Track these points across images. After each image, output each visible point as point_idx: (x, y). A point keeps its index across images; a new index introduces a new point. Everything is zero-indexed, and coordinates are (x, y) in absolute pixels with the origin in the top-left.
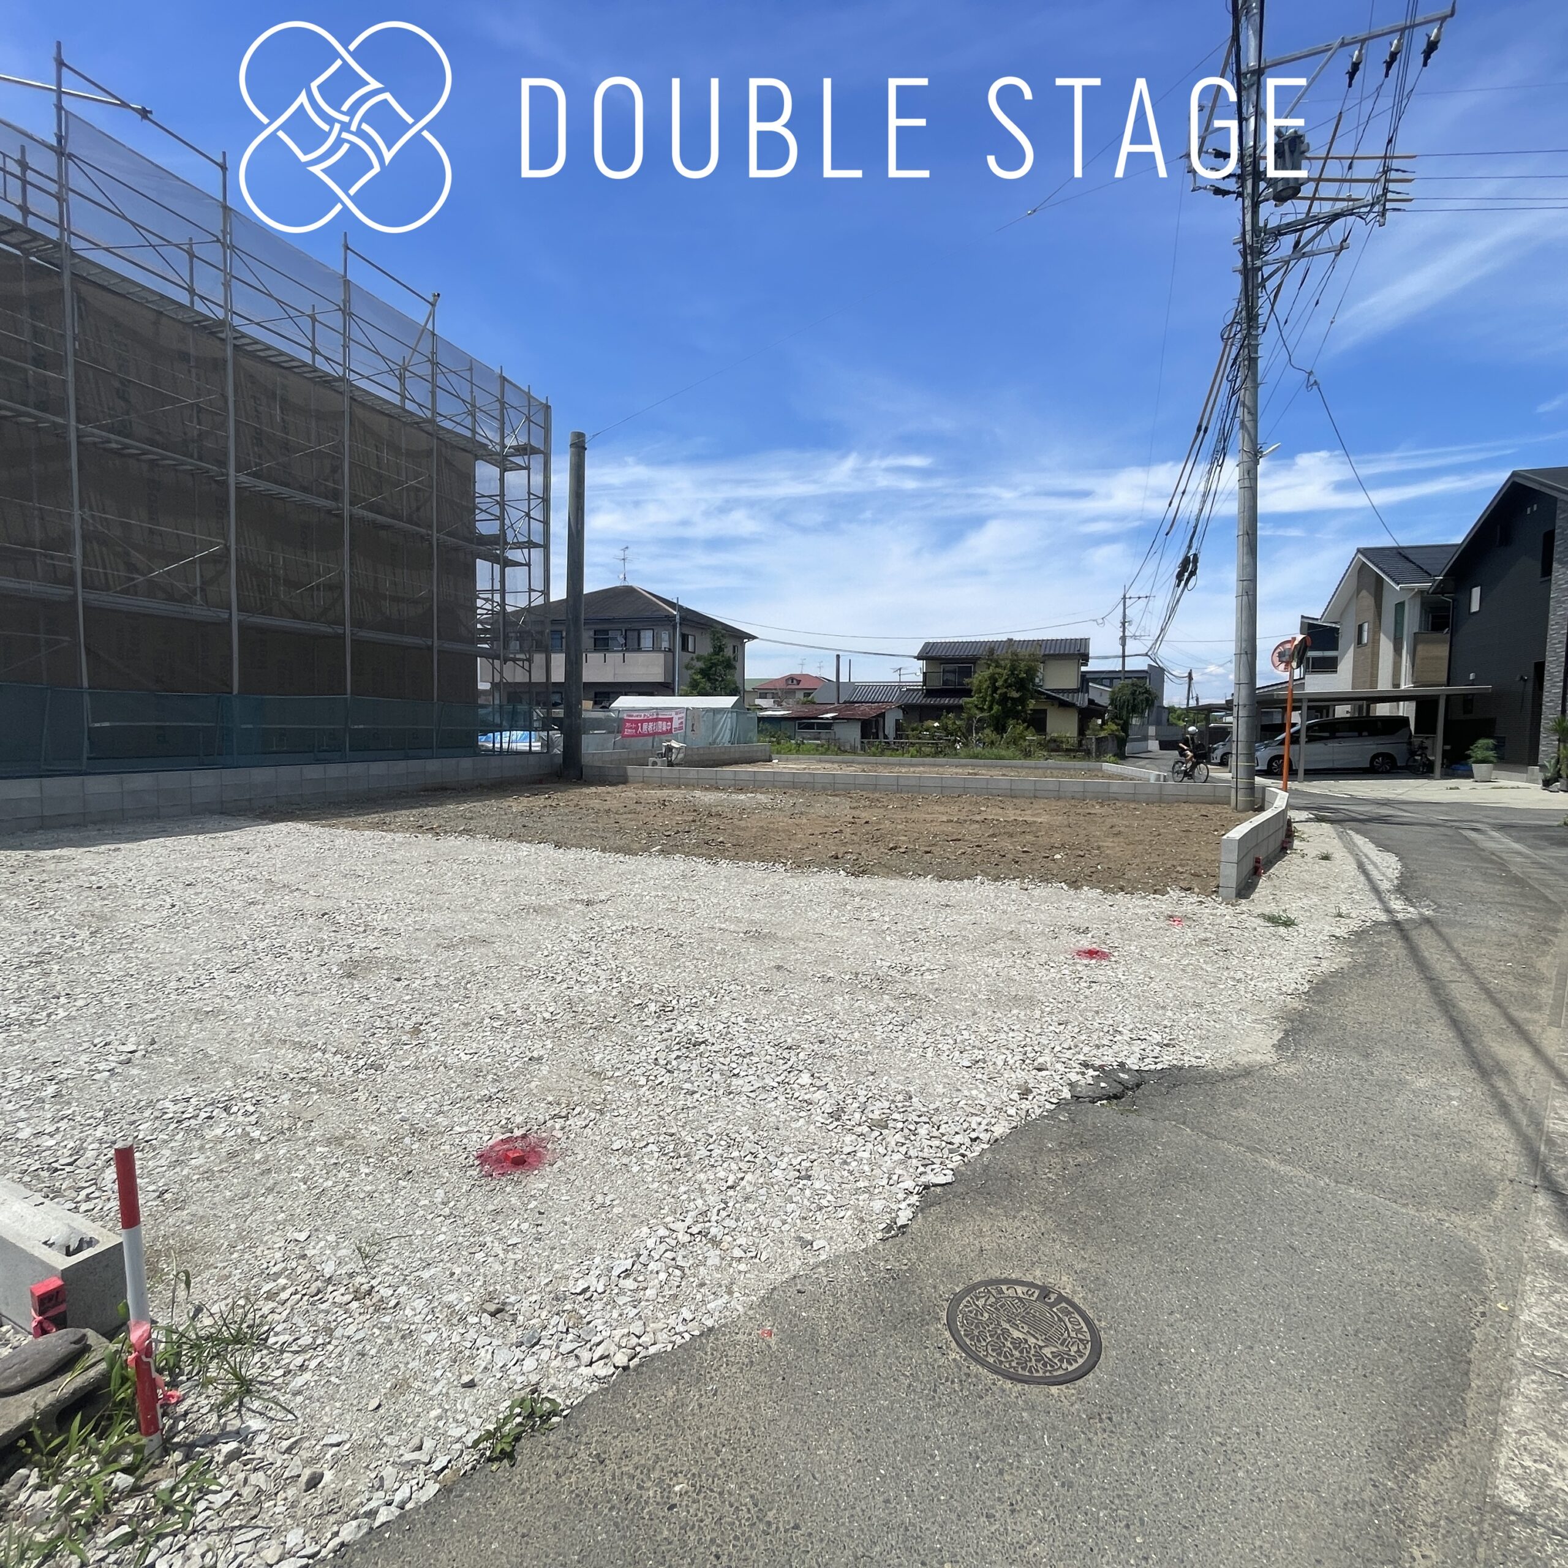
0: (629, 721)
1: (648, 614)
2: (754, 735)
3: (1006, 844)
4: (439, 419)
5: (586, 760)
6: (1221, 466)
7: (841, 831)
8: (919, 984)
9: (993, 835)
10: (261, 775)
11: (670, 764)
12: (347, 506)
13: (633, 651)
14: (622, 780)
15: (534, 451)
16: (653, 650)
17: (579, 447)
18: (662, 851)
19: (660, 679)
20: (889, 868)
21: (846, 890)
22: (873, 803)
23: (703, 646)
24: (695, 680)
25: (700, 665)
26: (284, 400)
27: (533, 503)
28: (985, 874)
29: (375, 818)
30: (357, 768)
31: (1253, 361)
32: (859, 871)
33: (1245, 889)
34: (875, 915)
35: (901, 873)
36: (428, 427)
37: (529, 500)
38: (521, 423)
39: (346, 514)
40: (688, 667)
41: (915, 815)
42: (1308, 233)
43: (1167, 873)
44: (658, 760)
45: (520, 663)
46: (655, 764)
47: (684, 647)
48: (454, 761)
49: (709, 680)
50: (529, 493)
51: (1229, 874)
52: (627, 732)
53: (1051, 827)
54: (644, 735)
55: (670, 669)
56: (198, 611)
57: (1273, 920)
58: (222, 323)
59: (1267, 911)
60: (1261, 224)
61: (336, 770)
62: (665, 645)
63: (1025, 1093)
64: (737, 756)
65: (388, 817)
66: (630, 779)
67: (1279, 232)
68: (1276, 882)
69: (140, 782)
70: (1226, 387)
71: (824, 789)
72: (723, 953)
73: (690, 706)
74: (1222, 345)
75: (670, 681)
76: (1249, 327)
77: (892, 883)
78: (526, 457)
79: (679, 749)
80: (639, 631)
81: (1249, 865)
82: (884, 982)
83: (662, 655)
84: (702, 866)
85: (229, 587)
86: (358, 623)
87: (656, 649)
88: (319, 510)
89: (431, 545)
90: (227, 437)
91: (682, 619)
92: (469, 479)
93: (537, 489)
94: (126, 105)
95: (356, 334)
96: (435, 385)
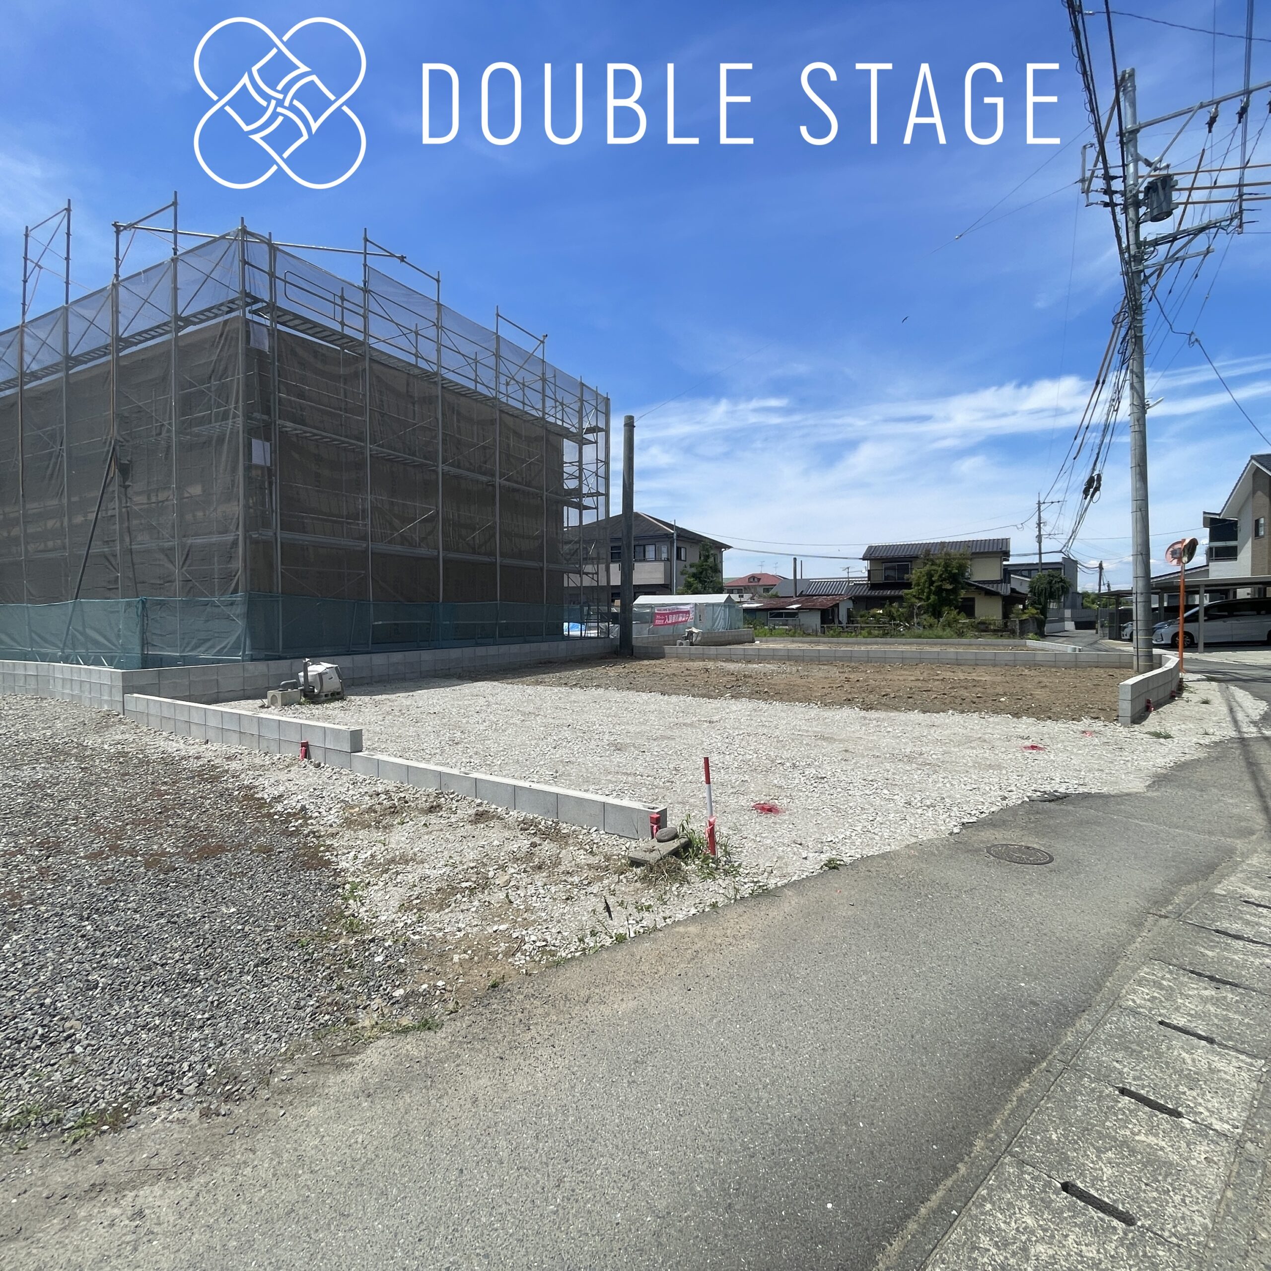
0: (658, 614)
1: (651, 533)
2: (741, 624)
3: (965, 693)
4: (547, 416)
5: (634, 643)
6: (1117, 410)
7: (842, 686)
8: (930, 760)
9: (953, 688)
10: (455, 653)
11: (692, 644)
12: (498, 480)
13: (640, 561)
14: (660, 655)
15: (601, 430)
16: (656, 560)
17: (630, 425)
18: (733, 697)
19: (661, 581)
20: (888, 706)
21: (865, 718)
22: (854, 670)
23: (692, 556)
24: (689, 582)
25: (694, 570)
26: (459, 414)
27: (600, 464)
28: (955, 709)
30: (504, 649)
31: (1138, 340)
32: (868, 708)
33: (1138, 718)
34: (889, 729)
35: (897, 709)
36: (540, 423)
37: (597, 463)
38: (592, 413)
39: (497, 484)
40: (682, 573)
41: (889, 677)
42: (1178, 244)
43: (1081, 708)
44: (684, 642)
46: (681, 644)
47: (679, 557)
48: (555, 643)
49: (700, 582)
50: (597, 459)
51: (1125, 708)
52: (658, 622)
53: (994, 683)
54: (670, 624)
55: (669, 574)
56: (423, 551)
57: (1158, 735)
58: (436, 374)
59: (1153, 730)
60: (1142, 239)
61: (492, 650)
62: (664, 556)
65: (540, 677)
66: (667, 655)
67: (1156, 243)
68: (1163, 716)
69: (397, 657)
70: (1117, 358)
71: (811, 660)
72: (807, 744)
73: (697, 602)
74: (1113, 327)
75: (668, 583)
76: (1134, 319)
77: (892, 714)
78: (595, 434)
79: (698, 633)
80: (644, 546)
81: (1142, 705)
82: (910, 759)
83: (663, 563)
84: (762, 705)
85: (438, 536)
86: (502, 554)
87: (657, 559)
88: (482, 483)
89: (542, 499)
90: (438, 444)
91: (678, 536)
92: (560, 453)
93: (602, 457)
94: (392, 255)
95: (502, 369)
96: (544, 395)
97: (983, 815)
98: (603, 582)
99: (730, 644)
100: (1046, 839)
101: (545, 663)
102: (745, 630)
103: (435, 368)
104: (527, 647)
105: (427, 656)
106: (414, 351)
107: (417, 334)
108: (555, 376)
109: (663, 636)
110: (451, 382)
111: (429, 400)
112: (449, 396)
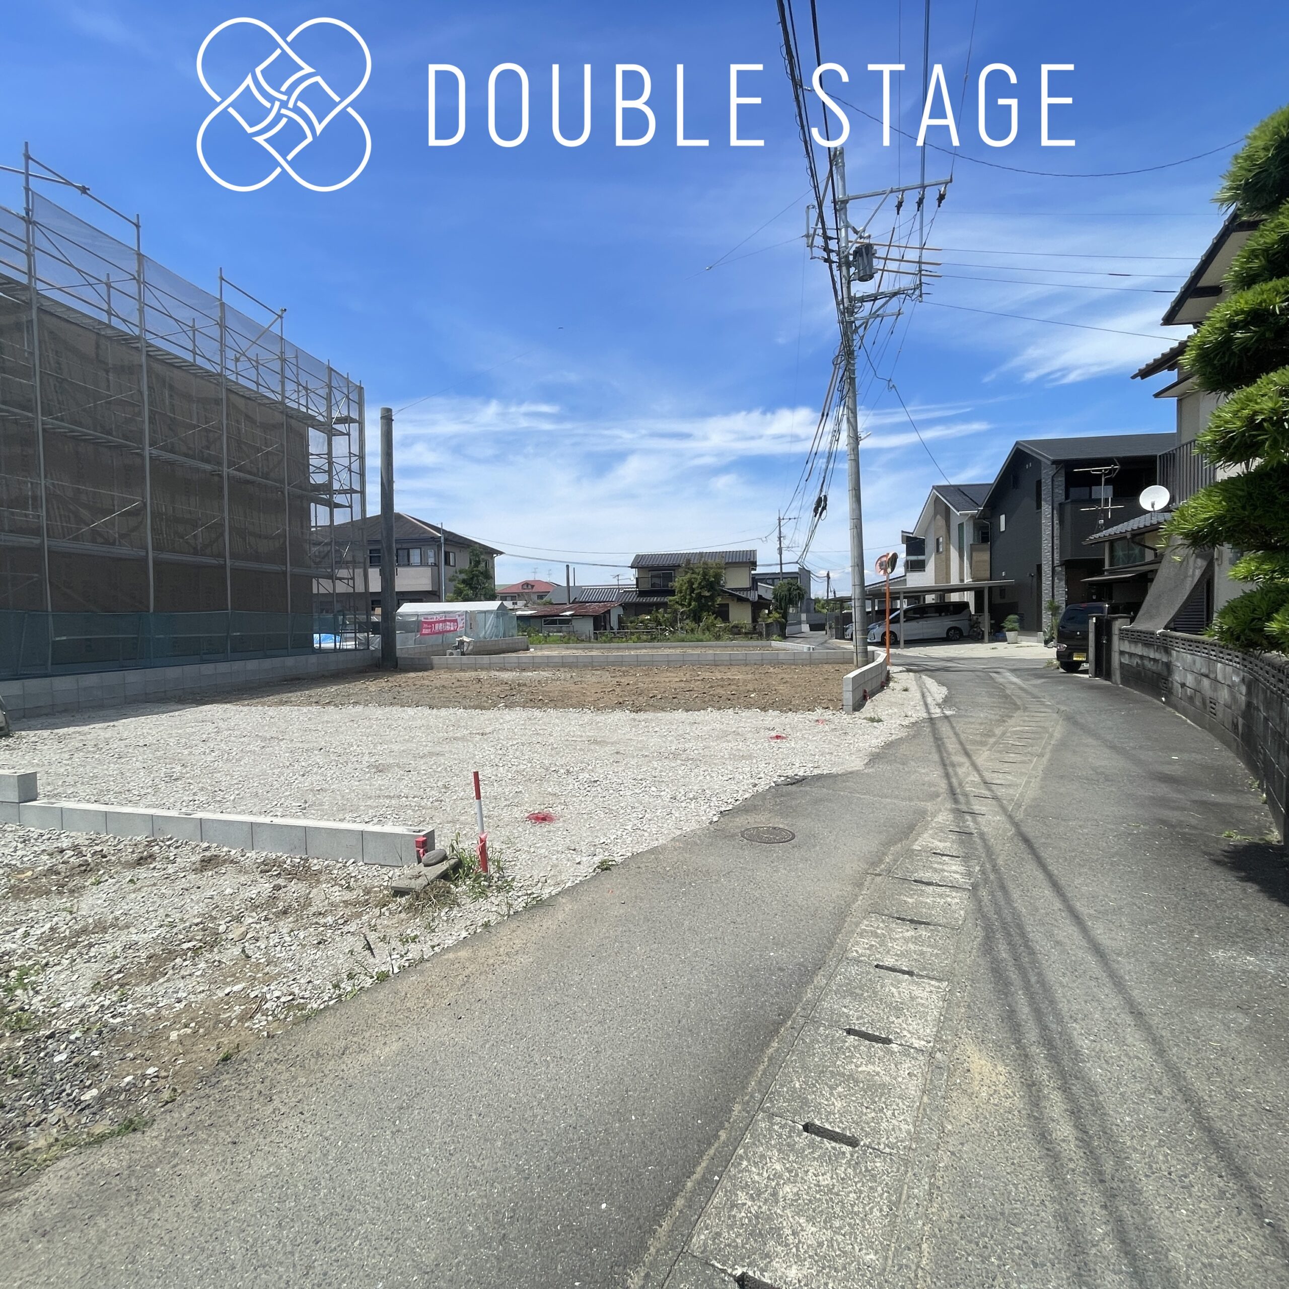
0: (426, 623)
1: (414, 536)
2: (515, 632)
3: (721, 691)
4: (287, 400)
5: (400, 654)
6: (838, 440)
7: (614, 690)
8: (693, 755)
9: (712, 687)
10: (173, 673)
11: (463, 654)
12: (225, 469)
13: (404, 566)
14: (428, 667)
15: (354, 421)
16: (421, 565)
17: (387, 419)
18: (506, 706)
19: (428, 587)
20: (656, 707)
21: (635, 720)
22: (625, 674)
23: (462, 561)
24: (460, 589)
25: (463, 576)
26: (171, 388)
27: (353, 459)
28: (713, 707)
30: (237, 665)
31: (852, 380)
32: (638, 710)
33: (858, 706)
34: (657, 729)
35: (663, 709)
36: (281, 407)
37: (350, 457)
38: (343, 403)
39: (225, 474)
40: (451, 580)
41: (657, 679)
42: (879, 303)
43: (815, 700)
44: (454, 651)
45: (346, 581)
46: (451, 654)
47: (447, 562)
48: (303, 658)
49: (471, 588)
50: (350, 453)
51: (848, 698)
52: (425, 631)
53: (745, 681)
54: (437, 633)
55: (436, 580)
56: (124, 550)
57: (872, 720)
58: (138, 338)
59: (869, 716)
60: (852, 295)
61: (223, 667)
62: (431, 560)
63: (755, 785)
64: (504, 647)
65: (284, 697)
66: (435, 666)
67: (862, 300)
68: (876, 703)
69: (91, 680)
70: (837, 394)
71: (585, 666)
72: (581, 750)
73: (469, 609)
74: (833, 367)
75: (435, 589)
76: (848, 363)
78: (347, 425)
79: (469, 643)
80: (408, 550)
81: (860, 694)
82: (675, 756)
83: (429, 569)
84: (537, 713)
85: (146, 533)
86: (233, 556)
87: (423, 564)
88: (205, 471)
89: (283, 493)
90: (143, 422)
91: (446, 540)
92: (304, 442)
93: (355, 449)
94: (68, 183)
95: (229, 341)
96: (283, 377)
97: (738, 803)
98: (360, 588)
99: (504, 652)
100: (789, 819)
101: (292, 680)
102: (519, 638)
103: (137, 331)
104: (267, 663)
105: (134, 677)
106: (105, 307)
107: (109, 286)
108: (296, 357)
109: (432, 646)
110: (159, 350)
111: (131, 370)
112: (157, 367)
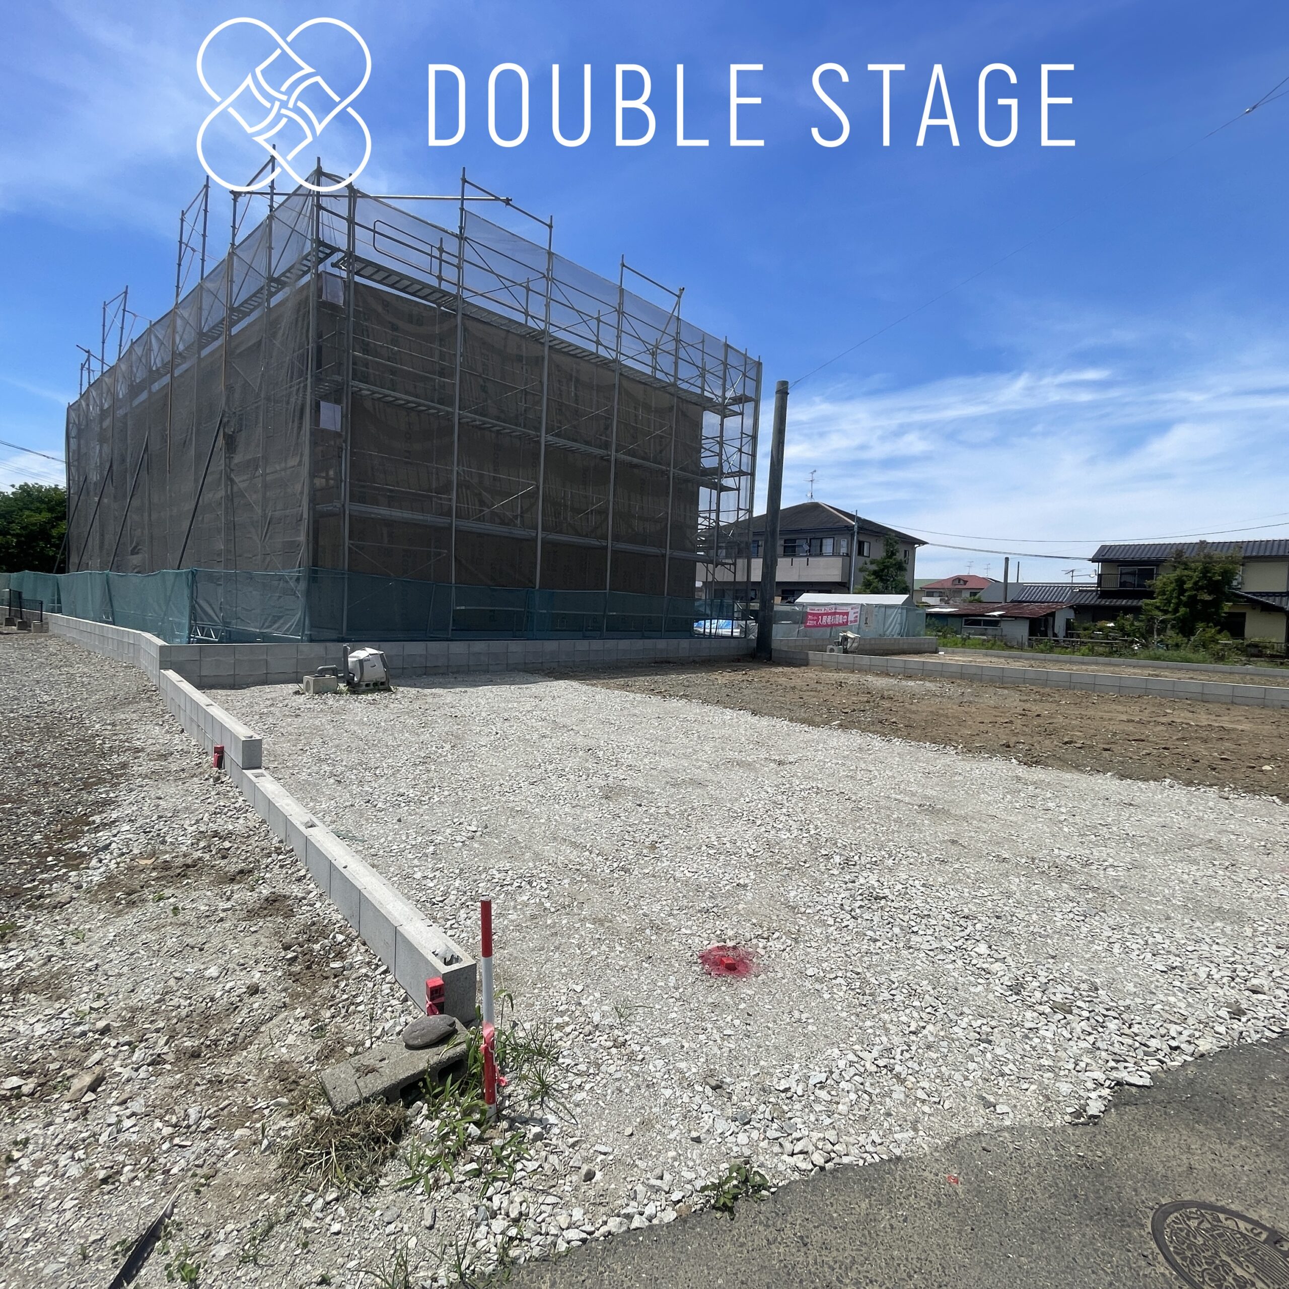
0: (811, 614)
1: (829, 526)
2: (921, 628)
4: (679, 382)
5: (775, 645)
7: (1011, 722)
8: (1102, 880)
9: (1183, 739)
11: (845, 651)
12: (613, 453)
13: (816, 556)
14: (803, 662)
15: (748, 399)
16: (833, 555)
17: (783, 392)
18: (840, 726)
19: (838, 579)
20: (1065, 761)
21: (1019, 779)
22: (1043, 698)
23: (876, 551)
24: (869, 581)
25: (874, 567)
26: (577, 380)
27: (745, 441)
28: (1176, 778)
29: (621, 681)
30: (610, 644)
32: (1032, 760)
34: (1051, 805)
35: (1078, 767)
36: (670, 390)
37: (742, 438)
38: (739, 380)
39: (613, 459)
40: (861, 570)
41: (1091, 712)
44: (835, 648)
45: (728, 566)
46: (832, 650)
47: (860, 552)
48: (675, 641)
49: (882, 580)
50: (742, 433)
52: (809, 623)
53: (1256, 736)
54: (824, 626)
55: (846, 570)
56: (519, 532)
58: (543, 332)
61: (597, 645)
62: (843, 550)
63: (1237, 1014)
64: (905, 647)
66: (811, 662)
69: (479, 646)
71: (990, 682)
73: (864, 603)
75: (846, 581)
77: (1068, 776)
78: (741, 405)
79: (853, 639)
80: (821, 539)
82: (1062, 873)
83: (840, 559)
84: (877, 742)
85: (537, 514)
86: (616, 538)
87: (835, 554)
88: (595, 456)
89: (669, 478)
90: (542, 411)
91: (860, 528)
92: (697, 425)
93: (748, 430)
94: (497, 199)
95: (626, 327)
96: (677, 357)
98: (741, 577)
101: (662, 662)
102: (930, 638)
103: (542, 325)
104: (639, 644)
105: (516, 648)
109: (816, 640)
110: (563, 342)
111: (538, 361)
112: (557, 357)
